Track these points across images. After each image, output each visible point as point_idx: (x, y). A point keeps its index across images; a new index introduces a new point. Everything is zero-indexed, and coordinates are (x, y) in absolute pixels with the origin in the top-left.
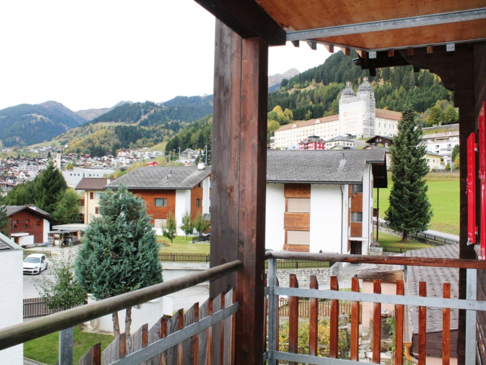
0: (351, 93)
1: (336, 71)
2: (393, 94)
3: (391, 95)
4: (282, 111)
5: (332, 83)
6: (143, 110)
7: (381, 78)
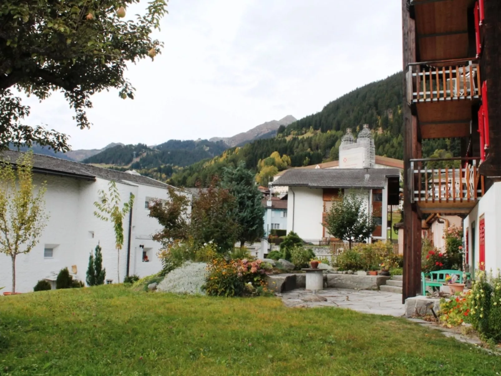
0: (352, 139)
1: (334, 119)
2: (391, 143)
3: (389, 144)
4: (280, 157)
5: (330, 131)
6: (135, 152)
7: (379, 126)
